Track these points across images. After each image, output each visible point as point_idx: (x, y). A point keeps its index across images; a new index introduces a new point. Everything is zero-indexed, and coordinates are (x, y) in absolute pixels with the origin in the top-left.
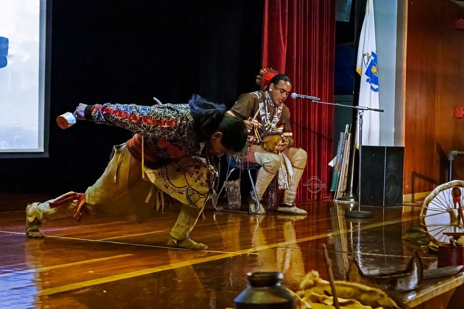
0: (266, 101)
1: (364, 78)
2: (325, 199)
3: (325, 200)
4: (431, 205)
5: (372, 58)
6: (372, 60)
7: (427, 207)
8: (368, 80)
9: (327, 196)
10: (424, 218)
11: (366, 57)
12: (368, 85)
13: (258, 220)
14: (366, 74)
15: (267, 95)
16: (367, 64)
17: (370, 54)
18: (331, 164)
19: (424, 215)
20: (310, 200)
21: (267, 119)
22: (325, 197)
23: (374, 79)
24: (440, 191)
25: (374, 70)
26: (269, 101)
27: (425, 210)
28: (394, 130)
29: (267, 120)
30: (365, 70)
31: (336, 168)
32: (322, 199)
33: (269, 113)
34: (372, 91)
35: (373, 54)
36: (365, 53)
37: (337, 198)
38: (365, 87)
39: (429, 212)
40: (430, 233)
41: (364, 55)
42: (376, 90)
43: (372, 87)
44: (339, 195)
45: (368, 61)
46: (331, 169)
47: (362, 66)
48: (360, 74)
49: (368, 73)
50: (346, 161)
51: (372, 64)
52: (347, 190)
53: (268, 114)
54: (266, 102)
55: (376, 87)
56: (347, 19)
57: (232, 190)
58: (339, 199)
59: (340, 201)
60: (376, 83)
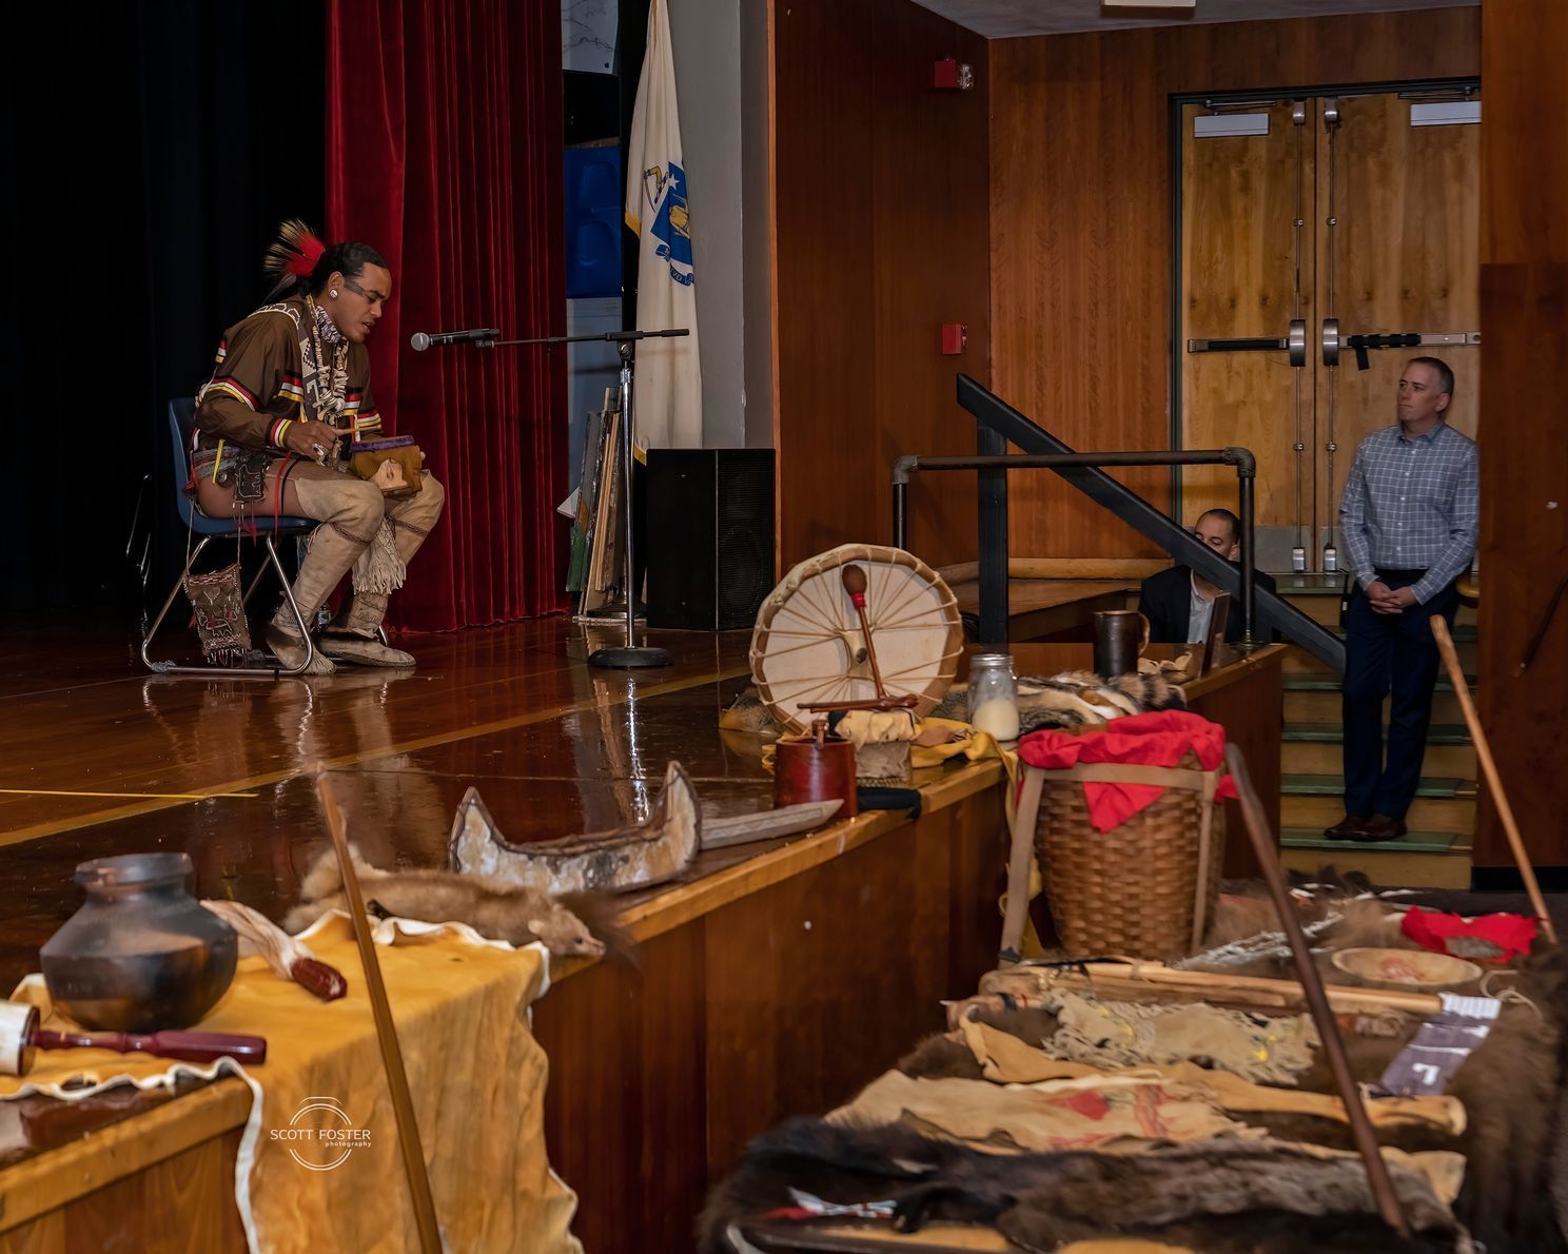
0: (314, 328)
1: (650, 243)
2: (550, 615)
3: (553, 620)
4: (779, 622)
5: (673, 182)
6: (671, 188)
7: (769, 628)
8: (660, 251)
9: (557, 607)
10: (760, 661)
11: (652, 180)
12: (663, 266)
14: (656, 230)
15: (318, 311)
16: (656, 201)
17: (664, 170)
18: (568, 508)
19: (759, 654)
20: (501, 621)
21: (322, 384)
22: (550, 608)
23: (678, 247)
24: (804, 579)
25: (678, 218)
26: (325, 328)
27: (764, 637)
28: (743, 401)
29: (320, 389)
30: (650, 217)
31: (579, 521)
32: (542, 617)
33: (327, 368)
34: (676, 284)
35: (672, 168)
36: (650, 166)
37: (585, 613)
38: (654, 270)
39: (773, 644)
41: (646, 175)
42: (685, 280)
43: (673, 272)
44: (590, 600)
45: (660, 191)
46: (567, 522)
47: (641, 211)
48: (635, 229)
49: (663, 227)
50: (607, 500)
51: (671, 201)
52: (617, 586)
53: (323, 369)
54: (316, 332)
55: (685, 269)
56: (607, 66)
57: (214, 601)
58: (591, 614)
59: (593, 620)
60: (686, 258)
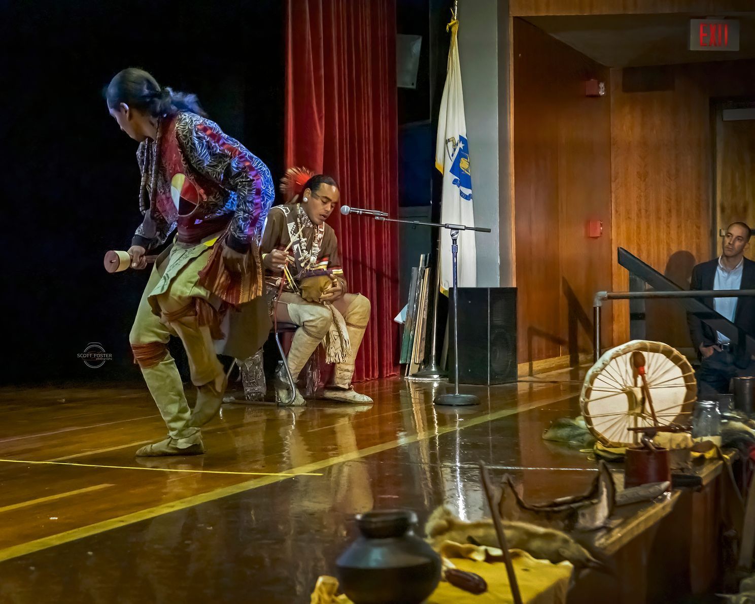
0: (298, 219)
1: (449, 178)
2: (390, 376)
3: (392, 378)
4: (597, 383)
5: (461, 145)
6: (460, 148)
7: (592, 385)
8: (455, 182)
9: (394, 371)
10: (586, 404)
11: (450, 145)
12: (456, 189)
13: (294, 415)
14: (452, 171)
15: (299, 209)
16: (452, 155)
17: (457, 139)
18: (399, 319)
19: (587, 400)
20: (368, 379)
21: (303, 248)
22: (390, 372)
23: (464, 180)
24: (612, 358)
25: (464, 164)
26: (303, 219)
27: (589, 391)
28: (499, 262)
29: (302, 251)
30: (449, 164)
31: (407, 326)
32: (387, 377)
33: (305, 239)
34: (462, 199)
35: (461, 138)
36: (449, 137)
37: (410, 374)
38: (451, 192)
39: (594, 395)
40: (596, 428)
41: (447, 142)
42: (468, 198)
43: (461, 193)
44: (413, 369)
45: (455, 150)
46: (399, 328)
47: (444, 160)
48: (442, 173)
49: (455, 169)
50: (422, 315)
51: (460, 155)
52: (426, 361)
53: (303, 240)
54: (299, 221)
55: (468, 192)
56: (413, 84)
57: (249, 368)
58: (414, 375)
59: (417, 379)
60: (469, 186)
